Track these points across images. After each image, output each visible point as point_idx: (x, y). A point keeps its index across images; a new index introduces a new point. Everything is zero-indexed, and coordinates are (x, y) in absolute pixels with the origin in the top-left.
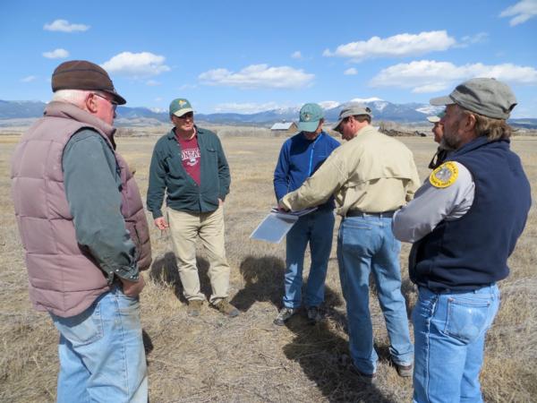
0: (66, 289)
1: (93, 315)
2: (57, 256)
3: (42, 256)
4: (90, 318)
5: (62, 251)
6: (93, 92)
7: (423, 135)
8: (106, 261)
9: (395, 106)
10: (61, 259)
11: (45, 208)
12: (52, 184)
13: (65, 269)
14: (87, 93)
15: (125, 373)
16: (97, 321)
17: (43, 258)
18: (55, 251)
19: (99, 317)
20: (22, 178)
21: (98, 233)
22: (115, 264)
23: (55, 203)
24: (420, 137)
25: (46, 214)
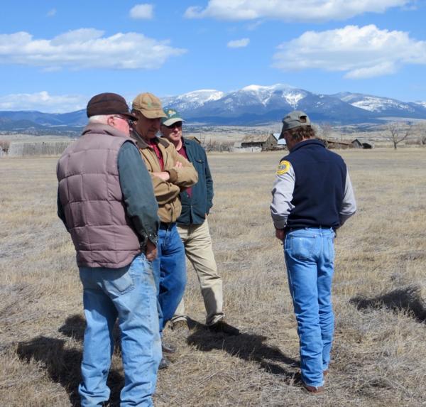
0: (117, 249)
1: (129, 271)
2: (111, 226)
3: (100, 227)
4: (127, 273)
5: (115, 222)
6: (113, 115)
7: (367, 146)
8: (145, 227)
9: (317, 98)
10: (114, 228)
11: (105, 194)
12: (111, 177)
13: (116, 235)
14: (109, 116)
15: (150, 318)
16: (132, 276)
17: (101, 228)
18: (110, 222)
19: (133, 273)
20: (85, 175)
21: (144, 207)
22: (151, 230)
23: (113, 189)
24: (362, 150)
25: (106, 197)
